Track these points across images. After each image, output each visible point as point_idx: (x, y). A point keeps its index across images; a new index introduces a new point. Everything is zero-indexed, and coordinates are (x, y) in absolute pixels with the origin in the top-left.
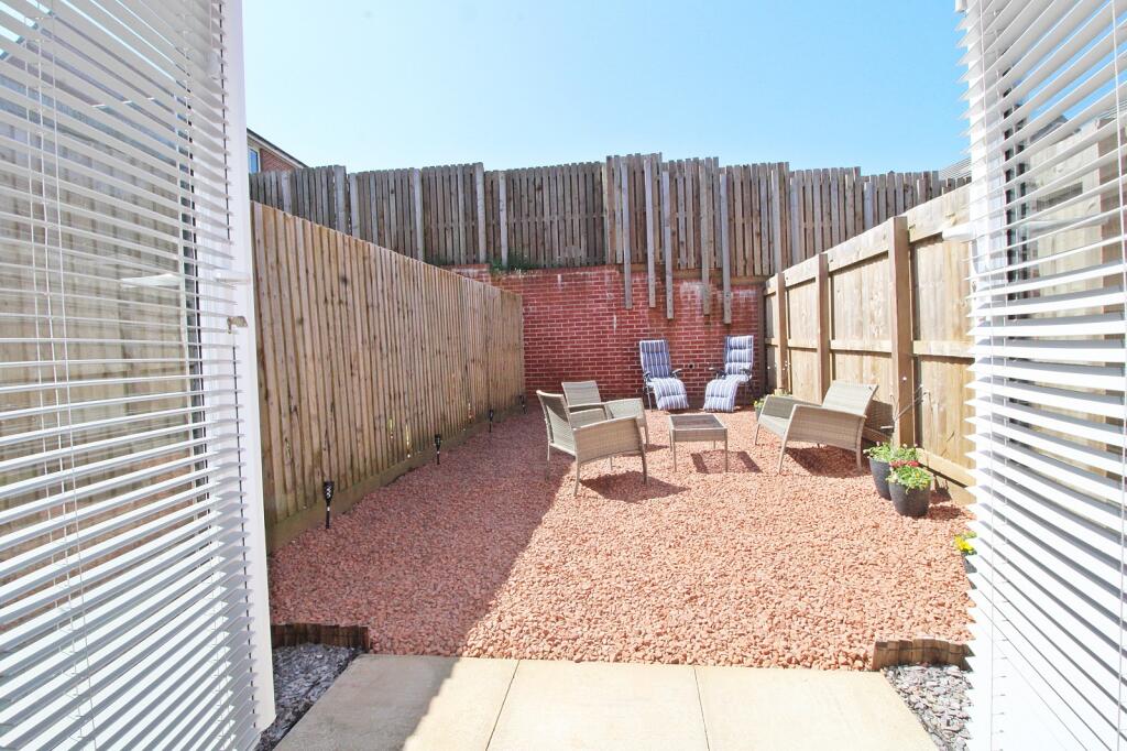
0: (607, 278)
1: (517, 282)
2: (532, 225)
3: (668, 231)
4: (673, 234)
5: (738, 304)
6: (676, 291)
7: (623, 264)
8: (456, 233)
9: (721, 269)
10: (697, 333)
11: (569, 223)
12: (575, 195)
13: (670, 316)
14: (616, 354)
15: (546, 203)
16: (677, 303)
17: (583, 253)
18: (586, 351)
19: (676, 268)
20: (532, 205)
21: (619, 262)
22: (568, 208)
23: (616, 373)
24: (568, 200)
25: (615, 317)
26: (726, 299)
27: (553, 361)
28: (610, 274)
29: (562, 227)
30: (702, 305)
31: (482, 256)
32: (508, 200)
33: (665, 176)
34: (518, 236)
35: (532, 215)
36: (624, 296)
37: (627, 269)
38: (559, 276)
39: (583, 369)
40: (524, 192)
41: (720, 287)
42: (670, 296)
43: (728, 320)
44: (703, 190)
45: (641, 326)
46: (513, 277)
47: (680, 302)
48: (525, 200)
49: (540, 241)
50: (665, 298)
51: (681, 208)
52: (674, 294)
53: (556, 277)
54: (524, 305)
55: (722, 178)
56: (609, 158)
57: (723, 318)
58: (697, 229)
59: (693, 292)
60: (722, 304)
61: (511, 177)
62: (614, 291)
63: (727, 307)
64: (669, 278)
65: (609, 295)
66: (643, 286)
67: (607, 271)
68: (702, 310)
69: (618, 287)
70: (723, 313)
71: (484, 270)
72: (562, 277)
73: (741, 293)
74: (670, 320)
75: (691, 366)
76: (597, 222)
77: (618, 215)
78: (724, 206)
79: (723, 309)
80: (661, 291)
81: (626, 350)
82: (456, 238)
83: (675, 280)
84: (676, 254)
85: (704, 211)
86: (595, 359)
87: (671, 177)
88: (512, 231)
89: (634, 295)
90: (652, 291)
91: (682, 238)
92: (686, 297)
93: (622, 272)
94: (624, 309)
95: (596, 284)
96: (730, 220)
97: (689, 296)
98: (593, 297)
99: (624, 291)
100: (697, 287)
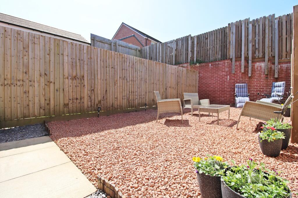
0: (226, 64)
1: (197, 67)
2: (204, 50)
3: (250, 45)
4: (253, 46)
5: (282, 70)
6: (253, 67)
7: (232, 59)
8: (183, 55)
9: (274, 57)
10: (262, 82)
11: (215, 47)
12: (218, 38)
13: (250, 75)
14: (228, 89)
15: (209, 42)
16: (253, 70)
17: (220, 57)
18: (218, 87)
19: (253, 58)
20: (204, 44)
21: (231, 58)
22: (216, 43)
23: (228, 95)
24: (216, 40)
25: (228, 76)
26: (276, 68)
27: (207, 90)
28: (228, 62)
29: (213, 49)
30: (264, 71)
31: (189, 61)
32: (197, 44)
33: (250, 26)
34: (200, 54)
35: (204, 47)
36: (232, 69)
37: (234, 60)
38: (210, 64)
39: (216, 93)
40: (202, 41)
41: (274, 64)
42: (250, 68)
43: (276, 76)
44: (267, 28)
45: (238, 79)
46: (196, 66)
47: (255, 70)
48: (202, 43)
49: (206, 55)
50: (248, 69)
51: (257, 36)
52: (252, 67)
53: (209, 65)
54: (199, 74)
55: (276, 21)
56: (229, 24)
57: (274, 75)
58: (264, 42)
59: (261, 66)
60: (274, 70)
61: (198, 37)
62: (228, 68)
63: (276, 71)
64: (250, 62)
65: (227, 69)
66: (239, 65)
67: (226, 61)
68: (264, 73)
69: (230, 66)
70: (274, 74)
71: (189, 64)
72: (211, 64)
73: (284, 65)
74: (250, 77)
75: (258, 94)
76: (225, 46)
77: (231, 42)
78: (277, 32)
79: (274, 72)
80: (246, 67)
81: (232, 87)
82: (183, 56)
83: (253, 62)
84: (254, 53)
85: (267, 36)
86: (221, 90)
87: (253, 25)
88: (198, 52)
89: (236, 69)
90: (243, 67)
91: (257, 46)
92: (258, 68)
93: (232, 61)
94: (232, 74)
95: (222, 66)
96: (279, 37)
97: (259, 68)
98: (221, 70)
99: (232, 68)
100: (263, 64)
